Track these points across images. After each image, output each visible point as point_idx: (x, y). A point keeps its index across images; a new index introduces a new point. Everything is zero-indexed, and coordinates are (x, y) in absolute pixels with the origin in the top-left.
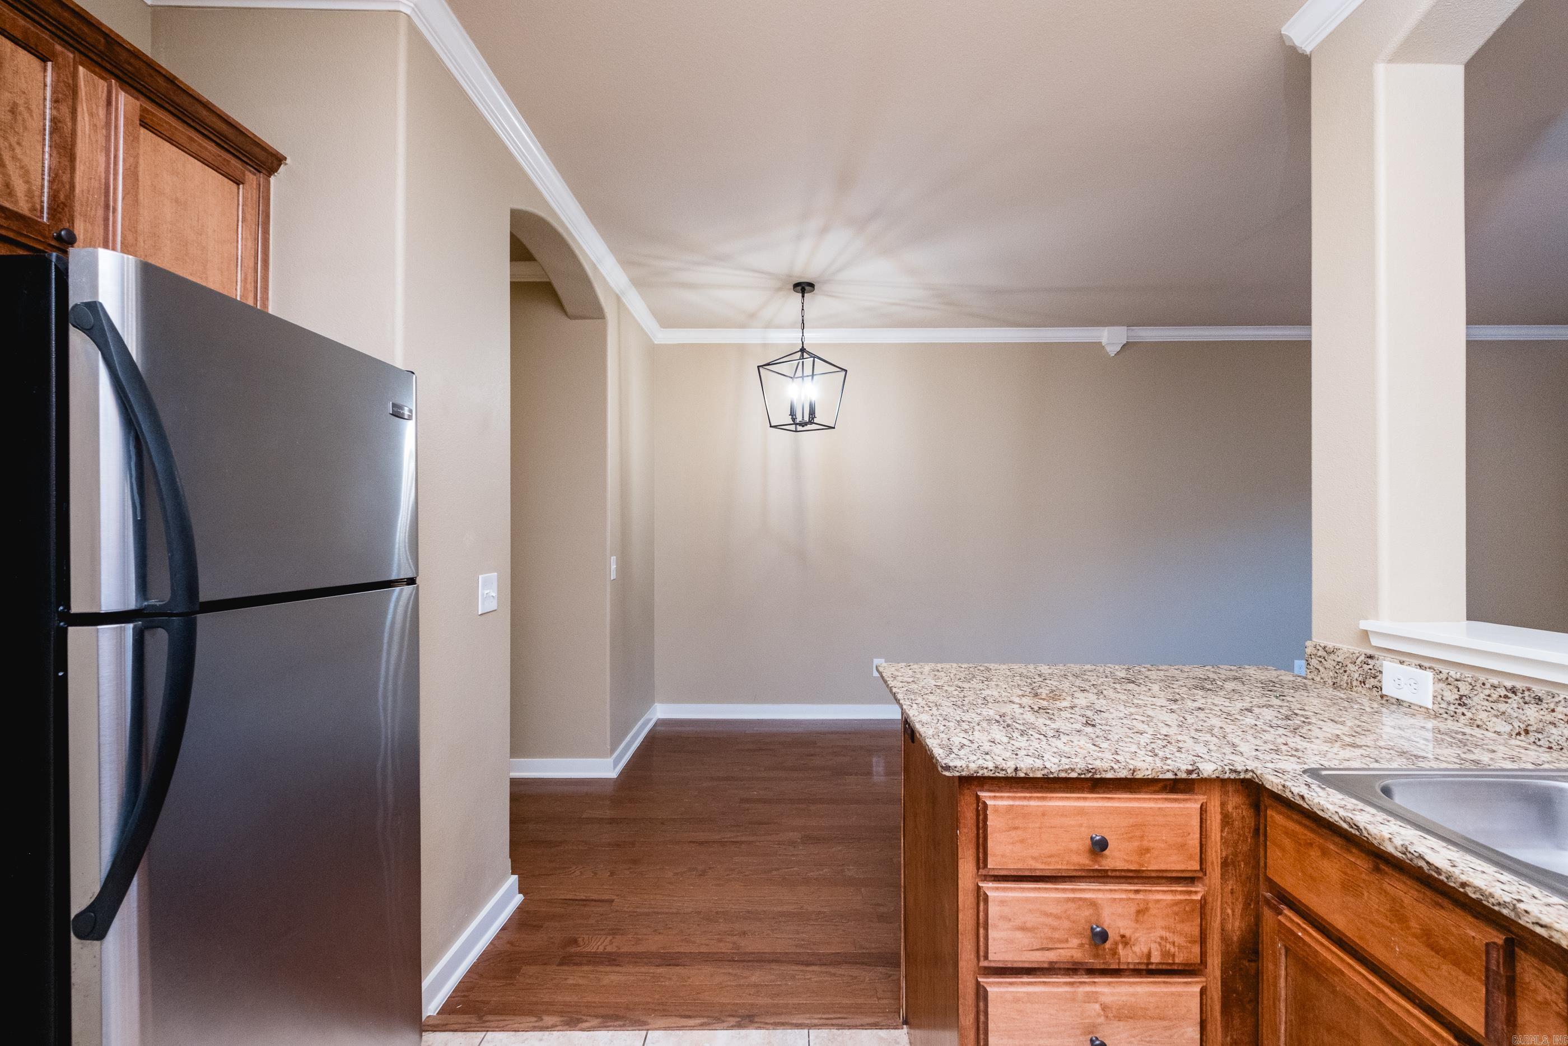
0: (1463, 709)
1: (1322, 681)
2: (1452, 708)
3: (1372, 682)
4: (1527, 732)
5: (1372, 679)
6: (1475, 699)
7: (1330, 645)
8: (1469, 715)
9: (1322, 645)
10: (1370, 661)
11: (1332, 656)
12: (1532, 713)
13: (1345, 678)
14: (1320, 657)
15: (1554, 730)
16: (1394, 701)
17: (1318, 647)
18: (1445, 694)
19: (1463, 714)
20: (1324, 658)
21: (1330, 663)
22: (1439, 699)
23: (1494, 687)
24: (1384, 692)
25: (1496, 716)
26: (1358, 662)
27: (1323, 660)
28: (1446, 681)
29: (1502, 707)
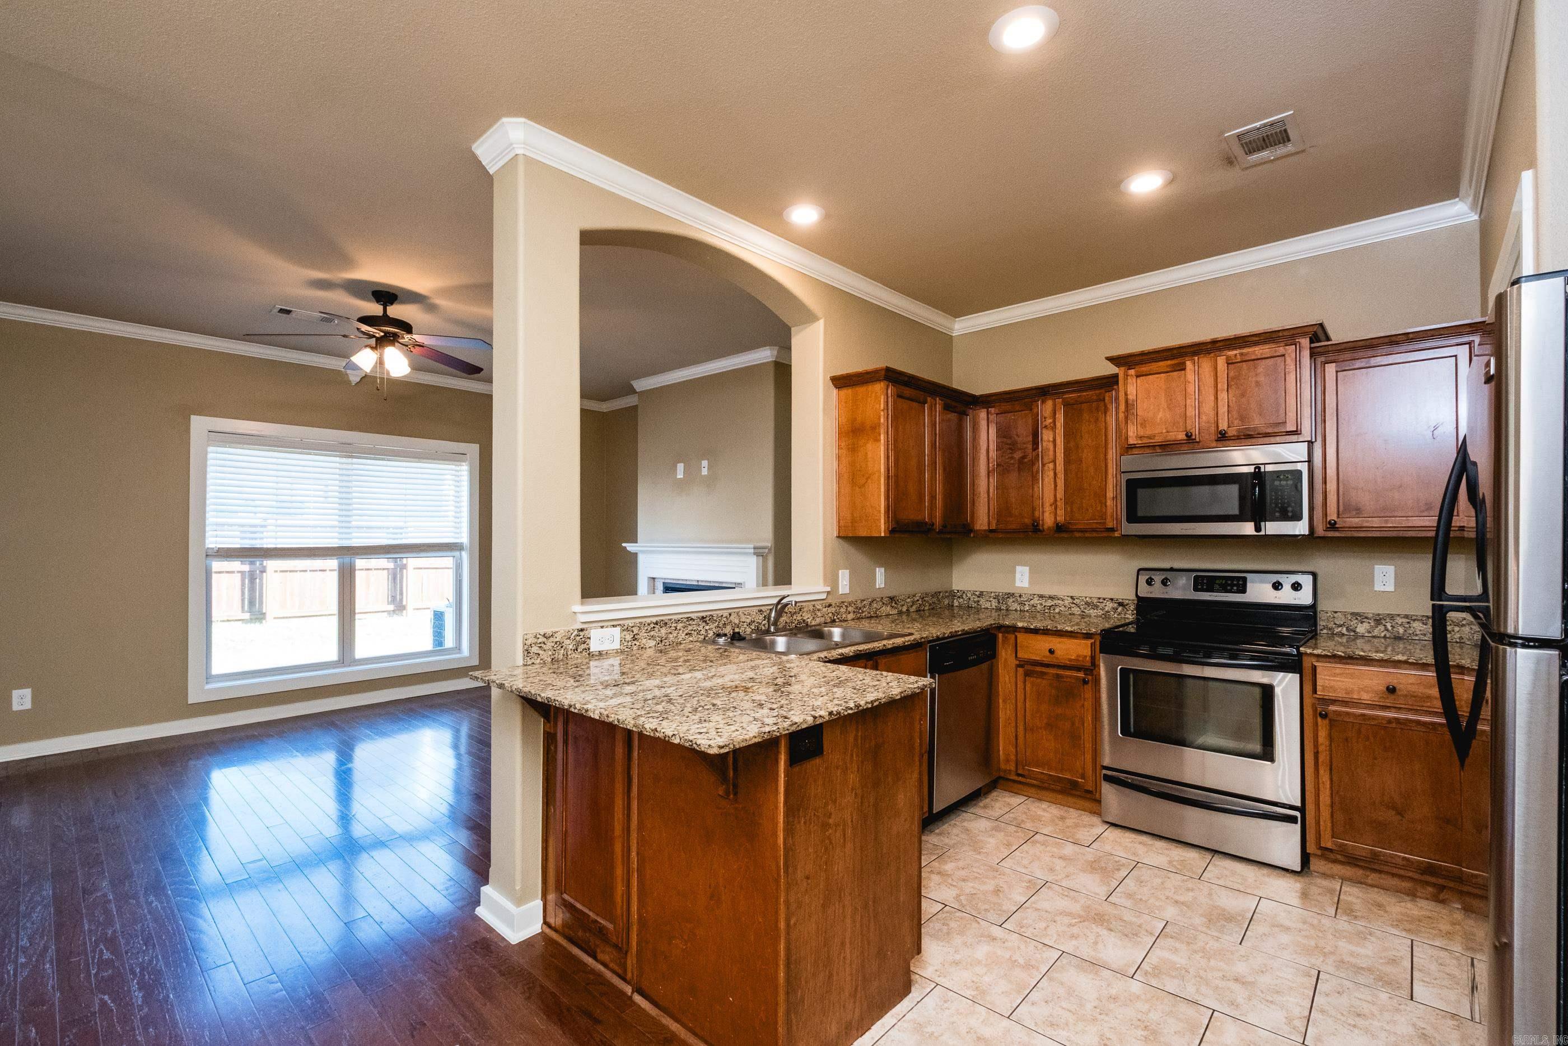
0: (635, 642)
1: (542, 661)
2: (630, 644)
3: (583, 646)
4: (661, 641)
5: (583, 645)
6: (641, 634)
7: (549, 631)
8: (638, 644)
9: (542, 634)
10: (581, 633)
11: (551, 639)
12: (663, 631)
13: (562, 651)
14: (540, 643)
15: (671, 636)
16: (597, 653)
17: (538, 636)
18: (626, 637)
19: (635, 645)
20: (544, 643)
21: (549, 645)
22: (623, 641)
23: (649, 624)
24: (591, 651)
25: (650, 639)
26: (572, 637)
27: (542, 645)
28: (627, 630)
29: (652, 633)
